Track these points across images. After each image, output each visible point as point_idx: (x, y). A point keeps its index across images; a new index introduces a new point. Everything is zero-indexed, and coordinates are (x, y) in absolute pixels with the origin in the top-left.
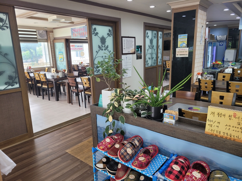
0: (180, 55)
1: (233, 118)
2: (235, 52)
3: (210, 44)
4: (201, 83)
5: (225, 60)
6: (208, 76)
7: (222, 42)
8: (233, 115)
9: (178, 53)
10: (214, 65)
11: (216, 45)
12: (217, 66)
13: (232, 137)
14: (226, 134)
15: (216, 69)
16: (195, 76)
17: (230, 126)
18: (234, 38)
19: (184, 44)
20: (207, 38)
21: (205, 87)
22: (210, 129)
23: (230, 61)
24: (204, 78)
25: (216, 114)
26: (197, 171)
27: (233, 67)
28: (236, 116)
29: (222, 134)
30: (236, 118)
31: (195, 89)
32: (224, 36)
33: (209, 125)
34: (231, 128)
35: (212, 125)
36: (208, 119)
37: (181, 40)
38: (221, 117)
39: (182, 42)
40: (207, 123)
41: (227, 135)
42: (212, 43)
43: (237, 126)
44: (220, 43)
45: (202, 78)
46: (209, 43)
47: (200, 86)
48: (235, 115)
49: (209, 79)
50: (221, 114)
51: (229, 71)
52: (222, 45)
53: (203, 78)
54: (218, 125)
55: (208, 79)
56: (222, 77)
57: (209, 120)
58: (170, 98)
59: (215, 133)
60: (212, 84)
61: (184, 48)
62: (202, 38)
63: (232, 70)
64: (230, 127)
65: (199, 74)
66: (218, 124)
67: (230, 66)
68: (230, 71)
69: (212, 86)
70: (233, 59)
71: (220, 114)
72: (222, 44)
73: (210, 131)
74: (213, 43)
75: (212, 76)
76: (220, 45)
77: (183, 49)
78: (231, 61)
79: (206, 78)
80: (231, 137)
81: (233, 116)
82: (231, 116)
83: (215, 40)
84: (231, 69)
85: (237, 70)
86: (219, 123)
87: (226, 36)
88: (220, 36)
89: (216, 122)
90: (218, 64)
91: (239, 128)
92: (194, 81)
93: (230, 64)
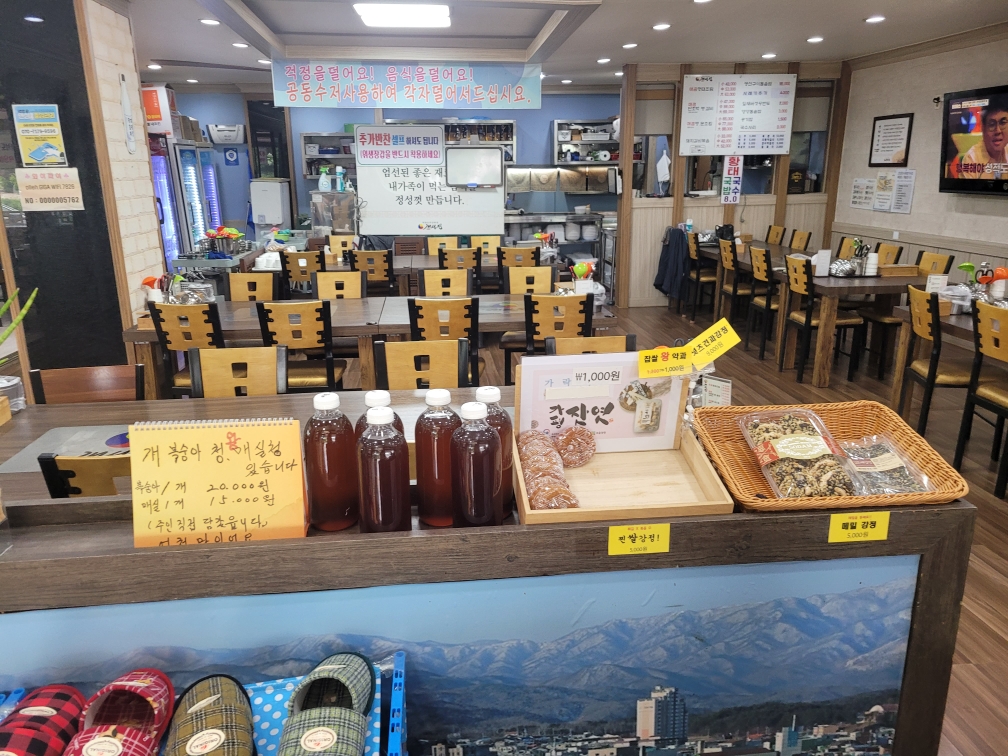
0: (43, 200)
1: (227, 452)
2: (282, 191)
3: (188, 155)
4: (163, 321)
5: (255, 220)
6: (191, 289)
7: (231, 151)
8: (228, 441)
9: (31, 191)
10: (212, 241)
11: (214, 164)
12: (225, 245)
13: (239, 526)
14: (214, 525)
15: (225, 258)
16: (136, 291)
17: (223, 487)
18: (276, 140)
19: (50, 151)
20: (171, 131)
21: (182, 336)
22: (155, 523)
23: (275, 223)
24: (176, 297)
25: (165, 452)
26: (106, 729)
27: (282, 246)
28: (239, 444)
29: (201, 528)
30: (238, 450)
31: (145, 349)
32: (236, 129)
33: (144, 506)
34: (230, 493)
35: (156, 503)
36: (139, 483)
37: (30, 129)
38: (185, 459)
39: (37, 139)
40: (138, 499)
41: (221, 525)
42: (193, 152)
43: (249, 480)
44: (227, 154)
45: (167, 299)
46: (182, 151)
47: (162, 336)
48: (233, 440)
49: (198, 302)
50: (184, 449)
51: (269, 261)
52: (236, 162)
53: (171, 298)
54: (180, 494)
55: (193, 300)
56: (247, 287)
57: (143, 484)
58: (15, 414)
59: (176, 530)
60: (206, 321)
61: (55, 171)
62: (131, 127)
63: (279, 259)
64: (224, 492)
65: (149, 283)
66: (181, 491)
67: (273, 242)
68: (274, 261)
69: (209, 328)
70: (284, 218)
71: (178, 449)
72: (235, 157)
73: (155, 531)
74: (201, 153)
75: (206, 286)
76: (228, 162)
77: (51, 176)
78: (277, 226)
79: (184, 299)
80: (234, 528)
81: (226, 448)
82: (219, 447)
83: (205, 139)
84: (276, 256)
85: (299, 255)
86: (183, 486)
87: (241, 127)
88: (221, 127)
89: (172, 487)
90: (228, 238)
91: (257, 484)
92: (134, 314)
93: (273, 235)
